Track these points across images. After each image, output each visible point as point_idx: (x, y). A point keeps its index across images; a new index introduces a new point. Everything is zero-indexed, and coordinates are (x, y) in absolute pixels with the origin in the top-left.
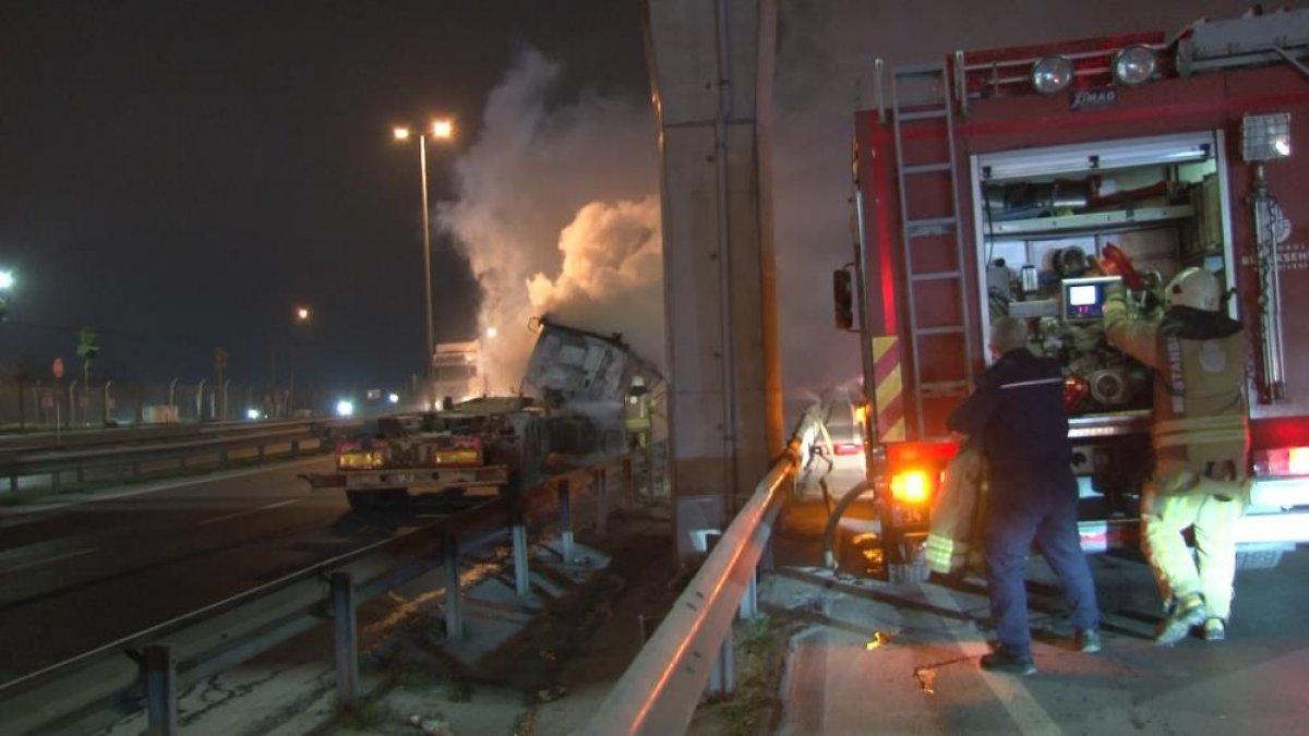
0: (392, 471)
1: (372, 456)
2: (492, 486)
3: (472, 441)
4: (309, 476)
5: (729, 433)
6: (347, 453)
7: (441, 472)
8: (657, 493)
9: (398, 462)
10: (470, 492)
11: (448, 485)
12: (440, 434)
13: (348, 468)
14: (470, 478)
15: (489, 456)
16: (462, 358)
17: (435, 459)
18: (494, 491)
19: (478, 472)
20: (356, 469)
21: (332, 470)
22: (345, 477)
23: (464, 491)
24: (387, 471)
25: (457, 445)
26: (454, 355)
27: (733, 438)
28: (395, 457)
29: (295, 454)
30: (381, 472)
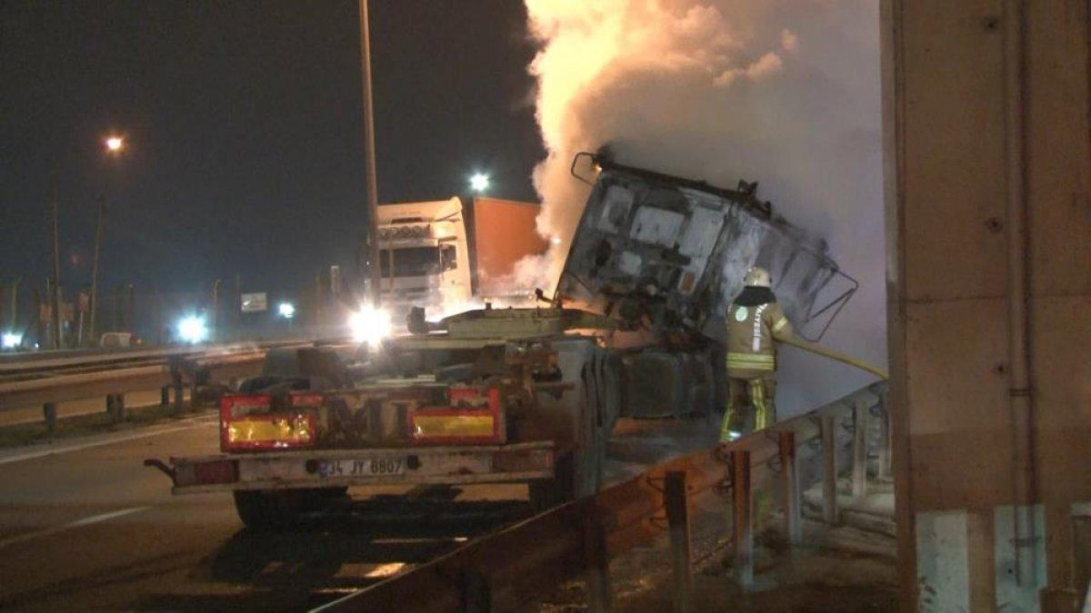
0: (331, 453)
1: (290, 424)
2: (519, 481)
3: (484, 395)
4: (166, 462)
5: (1020, 383)
6: (241, 418)
7: (424, 455)
8: (843, 500)
9: (340, 436)
10: (470, 494)
11: (436, 480)
12: (411, 381)
13: (241, 448)
14: (481, 467)
15: (518, 422)
16: (427, 232)
17: (413, 429)
18: (520, 492)
19: (496, 455)
20: (256, 450)
21: (213, 449)
22: (235, 463)
23: (459, 492)
24: (320, 453)
25: (455, 402)
26: (411, 225)
27: (1030, 392)
28: (335, 425)
29: (116, 418)
30: (310, 455)
